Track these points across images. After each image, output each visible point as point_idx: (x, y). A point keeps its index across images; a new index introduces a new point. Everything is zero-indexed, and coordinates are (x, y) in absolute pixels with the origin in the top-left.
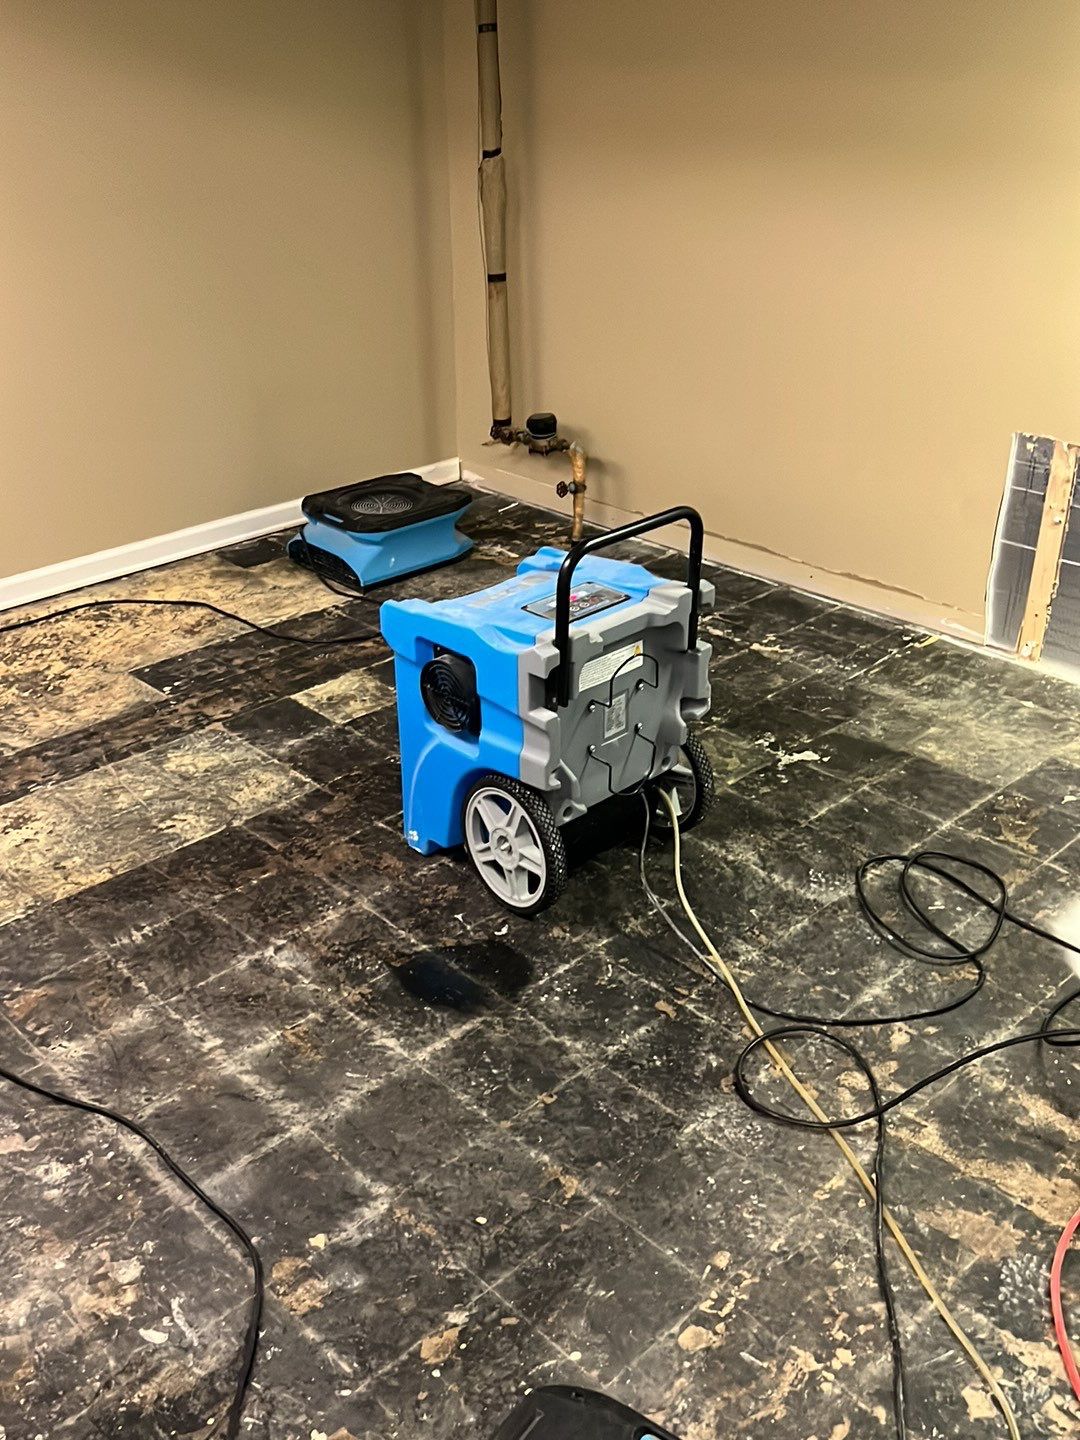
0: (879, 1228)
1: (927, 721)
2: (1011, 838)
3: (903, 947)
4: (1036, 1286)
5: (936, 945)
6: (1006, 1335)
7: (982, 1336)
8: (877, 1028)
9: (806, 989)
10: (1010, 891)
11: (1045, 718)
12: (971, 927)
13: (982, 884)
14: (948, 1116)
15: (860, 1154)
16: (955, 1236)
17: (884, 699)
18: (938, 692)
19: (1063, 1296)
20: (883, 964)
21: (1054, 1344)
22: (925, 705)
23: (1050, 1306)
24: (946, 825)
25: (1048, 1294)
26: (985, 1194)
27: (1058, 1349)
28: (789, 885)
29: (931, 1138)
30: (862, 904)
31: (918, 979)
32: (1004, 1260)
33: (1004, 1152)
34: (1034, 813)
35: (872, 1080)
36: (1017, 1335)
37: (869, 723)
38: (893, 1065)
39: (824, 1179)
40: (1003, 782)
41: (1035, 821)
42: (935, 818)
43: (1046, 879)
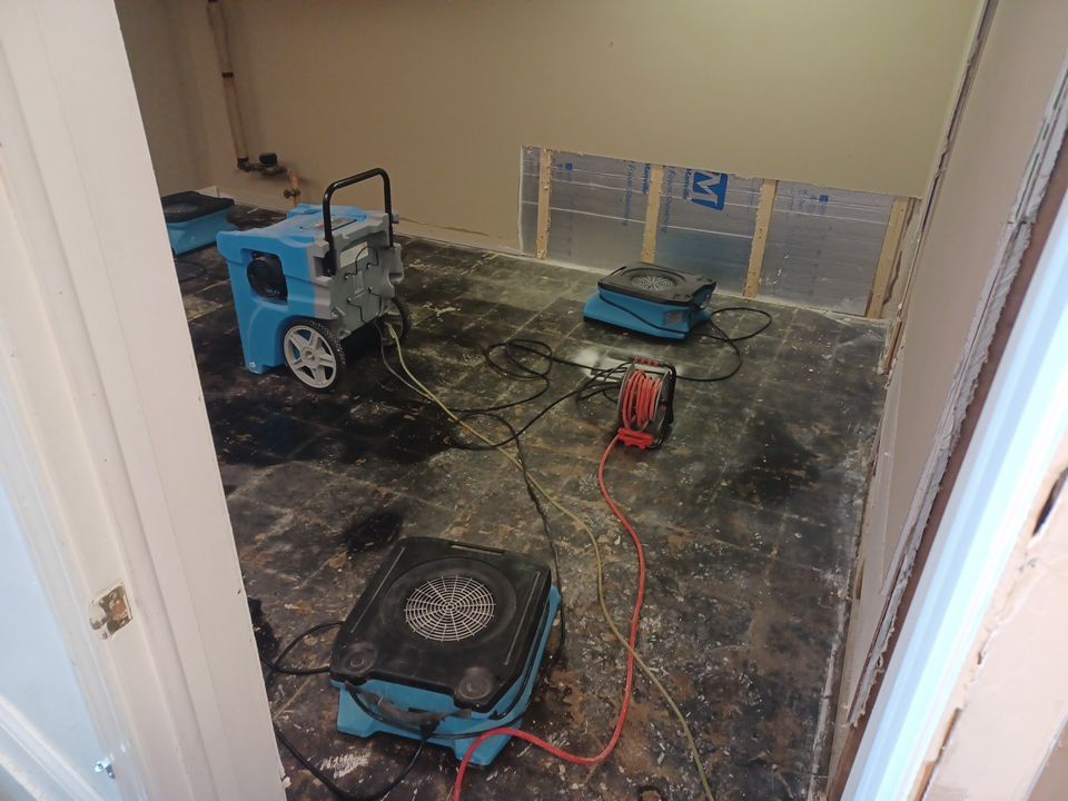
0: (526, 479)
1: (502, 289)
2: (549, 330)
3: (512, 377)
4: (594, 483)
5: (526, 374)
6: (585, 502)
8: (508, 409)
9: (472, 399)
10: (553, 350)
11: (553, 282)
12: (540, 365)
13: (541, 349)
14: (545, 434)
15: (511, 454)
16: (558, 474)
17: (480, 282)
18: (503, 277)
19: (605, 485)
20: (505, 385)
21: (604, 500)
22: (500, 283)
23: (600, 489)
24: (520, 329)
25: (599, 485)
26: (567, 458)
27: (606, 501)
28: (455, 361)
29: (540, 443)
30: (490, 364)
31: (522, 388)
32: (579, 478)
33: (571, 442)
34: (557, 320)
35: (510, 427)
36: (590, 501)
37: (474, 292)
38: (518, 421)
39: (499, 465)
40: (541, 309)
41: (558, 322)
42: (513, 326)
43: (567, 343)
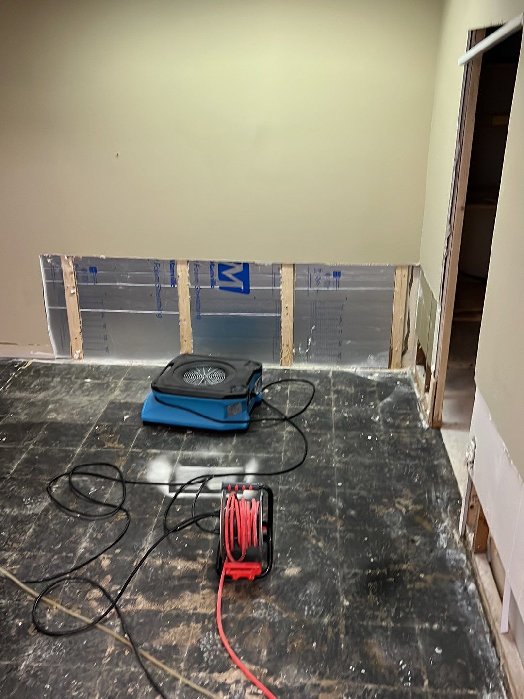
0: (140, 660)
1: (46, 403)
2: (110, 444)
3: (86, 517)
4: (217, 645)
5: (101, 509)
6: (216, 675)
7: (207, 682)
8: (93, 563)
9: (49, 560)
10: (121, 469)
11: (98, 384)
12: (112, 494)
13: (108, 472)
14: (145, 589)
15: (114, 629)
16: (174, 643)
17: (19, 399)
18: (44, 387)
19: (229, 643)
20: (81, 530)
21: (235, 667)
22: (41, 396)
23: (226, 650)
24: (79, 450)
25: (223, 645)
26: (178, 616)
27: (238, 668)
28: (16, 511)
29: (142, 603)
30: (58, 505)
31: (101, 529)
32: (199, 641)
33: (176, 592)
34: (115, 429)
35: (102, 589)
36: (220, 672)
37: (17, 413)
38: (109, 577)
39: (105, 651)
40: (94, 420)
41: (117, 433)
42: (71, 449)
43: (133, 458)
